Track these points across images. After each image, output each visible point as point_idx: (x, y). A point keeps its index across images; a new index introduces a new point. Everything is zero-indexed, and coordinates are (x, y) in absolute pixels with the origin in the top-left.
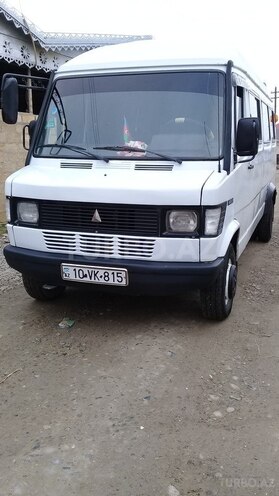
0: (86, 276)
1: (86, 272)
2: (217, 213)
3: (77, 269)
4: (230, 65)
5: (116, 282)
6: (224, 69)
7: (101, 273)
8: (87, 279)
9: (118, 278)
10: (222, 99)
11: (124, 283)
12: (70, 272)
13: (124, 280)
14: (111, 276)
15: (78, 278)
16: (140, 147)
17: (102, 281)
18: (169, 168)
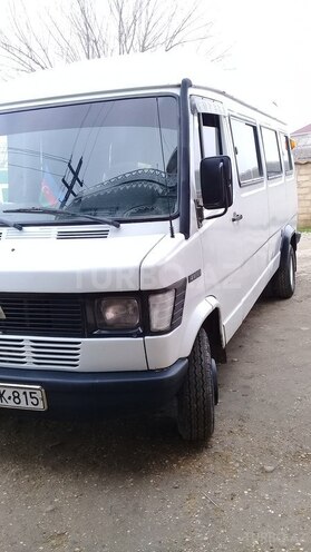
2: (169, 298)
4: (185, 85)
5: (30, 406)
6: (177, 92)
7: (8, 393)
9: (32, 399)
10: (175, 134)
11: (41, 406)
13: (41, 403)
14: (22, 397)
17: (11, 404)
18: (103, 234)
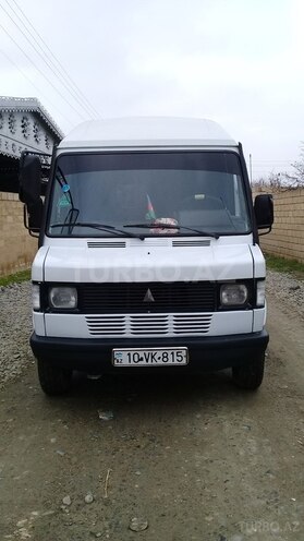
0: (142, 359)
1: (142, 355)
3: (132, 353)
4: (240, 146)
5: (176, 362)
6: (236, 150)
7: (159, 354)
8: (144, 363)
9: (177, 357)
11: (184, 362)
12: (123, 358)
13: (184, 359)
14: (170, 357)
15: (132, 363)
16: (173, 223)
17: (160, 362)
18: (207, 244)
